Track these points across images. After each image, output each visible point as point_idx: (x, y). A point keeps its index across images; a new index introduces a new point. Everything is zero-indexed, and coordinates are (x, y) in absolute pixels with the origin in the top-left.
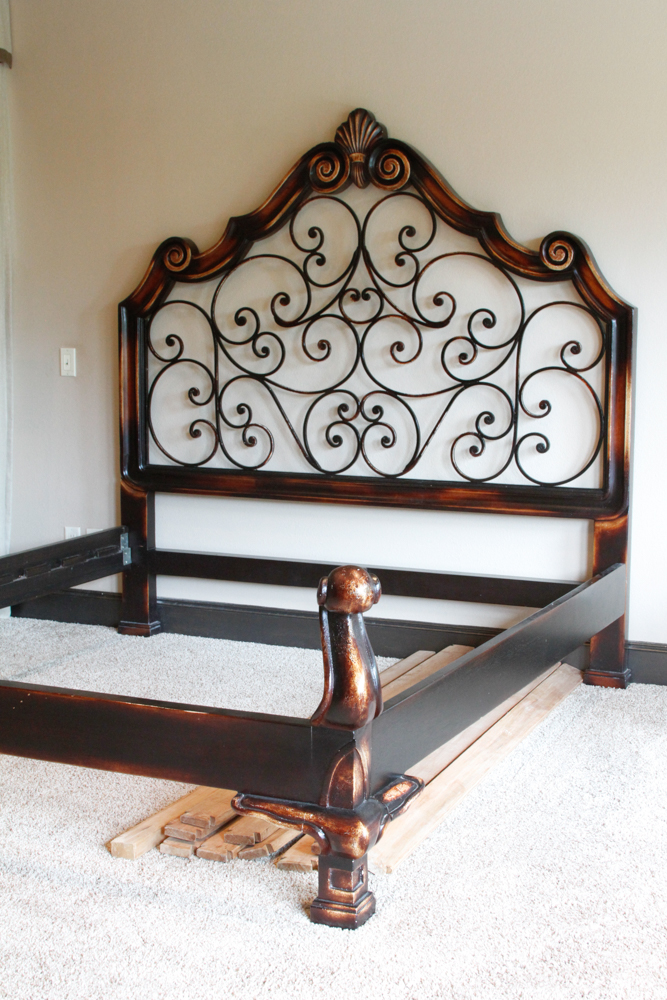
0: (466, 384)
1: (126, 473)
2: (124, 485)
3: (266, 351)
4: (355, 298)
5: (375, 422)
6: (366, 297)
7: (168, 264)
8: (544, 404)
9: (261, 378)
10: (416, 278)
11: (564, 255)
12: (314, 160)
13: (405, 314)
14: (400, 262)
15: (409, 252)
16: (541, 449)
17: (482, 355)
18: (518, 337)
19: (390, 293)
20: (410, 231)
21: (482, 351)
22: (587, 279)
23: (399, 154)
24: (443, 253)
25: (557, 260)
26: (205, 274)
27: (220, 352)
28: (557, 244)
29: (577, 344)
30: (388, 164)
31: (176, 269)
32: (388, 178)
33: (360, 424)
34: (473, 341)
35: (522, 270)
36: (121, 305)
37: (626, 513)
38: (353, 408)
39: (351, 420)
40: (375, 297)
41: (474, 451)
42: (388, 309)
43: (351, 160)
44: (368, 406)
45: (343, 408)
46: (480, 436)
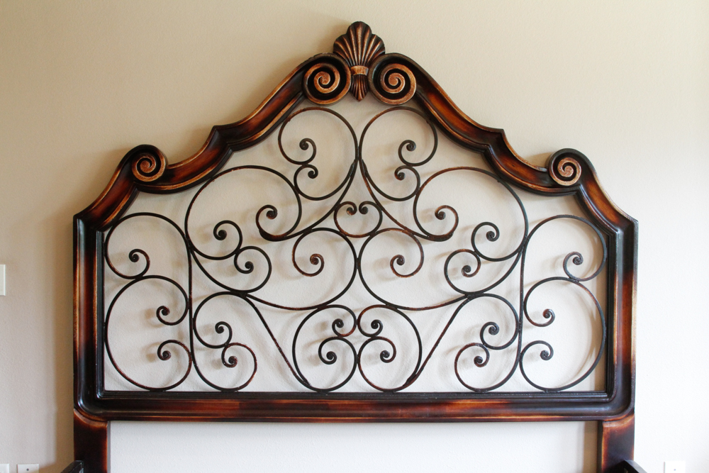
0: (469, 296)
1: (81, 402)
2: (77, 414)
3: (250, 266)
4: (352, 212)
5: (374, 337)
6: (364, 211)
7: (137, 173)
8: (547, 314)
9: (244, 294)
10: (418, 192)
11: (572, 171)
12: (312, 70)
13: (406, 228)
14: (400, 177)
15: (409, 166)
16: (545, 356)
17: (486, 266)
18: (522, 249)
19: (389, 206)
20: (411, 146)
21: (484, 263)
22: (592, 194)
23: (405, 69)
24: (447, 168)
25: (566, 176)
26: (182, 185)
27: (195, 266)
28: (566, 161)
29: (580, 255)
30: (393, 78)
31: (146, 179)
32: (393, 92)
33: (357, 339)
34: (476, 253)
35: (530, 185)
36: (77, 217)
37: (632, 412)
38: (349, 323)
39: (347, 335)
40: (373, 210)
41: (478, 361)
42: (387, 222)
43: (353, 72)
44: (366, 320)
45: (339, 323)
46: (485, 346)
